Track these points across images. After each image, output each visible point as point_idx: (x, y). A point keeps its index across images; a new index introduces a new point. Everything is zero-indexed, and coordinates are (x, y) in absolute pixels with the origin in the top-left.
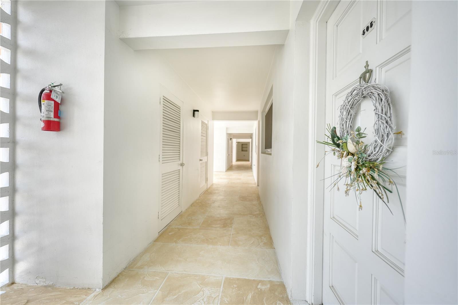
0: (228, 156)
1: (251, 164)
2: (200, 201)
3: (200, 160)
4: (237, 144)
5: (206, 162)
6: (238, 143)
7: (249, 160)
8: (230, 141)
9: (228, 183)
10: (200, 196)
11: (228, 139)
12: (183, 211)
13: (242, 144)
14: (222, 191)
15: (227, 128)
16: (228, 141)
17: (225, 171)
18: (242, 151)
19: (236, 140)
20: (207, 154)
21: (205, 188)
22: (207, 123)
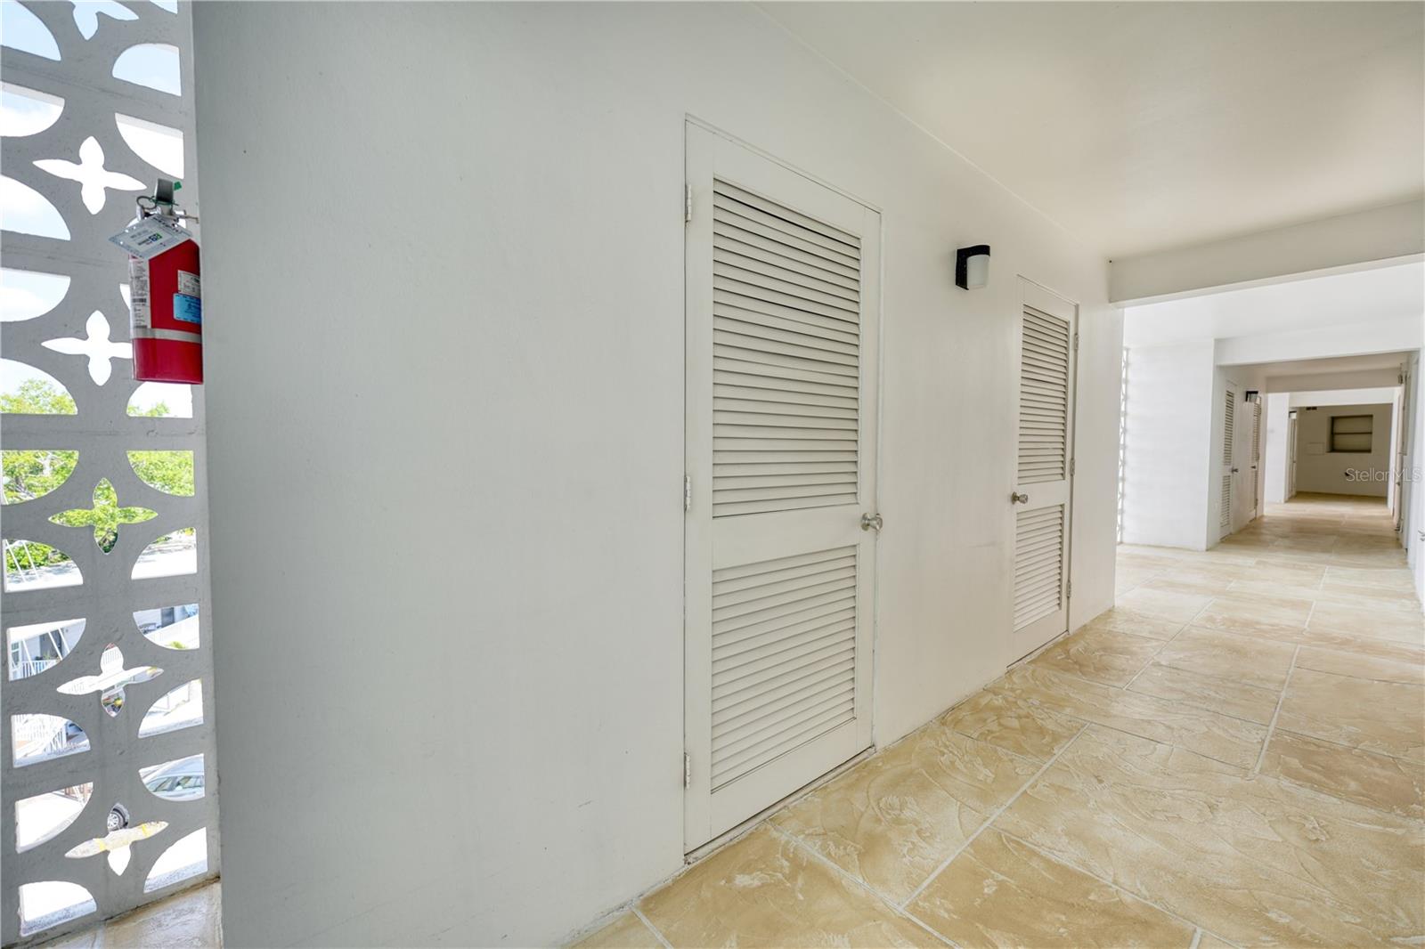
0: (1227, 478)
1: (1395, 521)
2: (998, 701)
3: (1015, 498)
4: (1294, 416)
5: (1062, 506)
6: (1305, 414)
7: (1381, 499)
8: (1244, 408)
9: (1211, 619)
10: (1009, 673)
11: (1230, 394)
12: (879, 747)
13: (1334, 420)
14: (1158, 665)
15: (1220, 343)
16: (1230, 405)
17: (1204, 547)
18: (1333, 449)
19: (1291, 398)
20: (1067, 469)
21: (1056, 630)
22: (1070, 317)
